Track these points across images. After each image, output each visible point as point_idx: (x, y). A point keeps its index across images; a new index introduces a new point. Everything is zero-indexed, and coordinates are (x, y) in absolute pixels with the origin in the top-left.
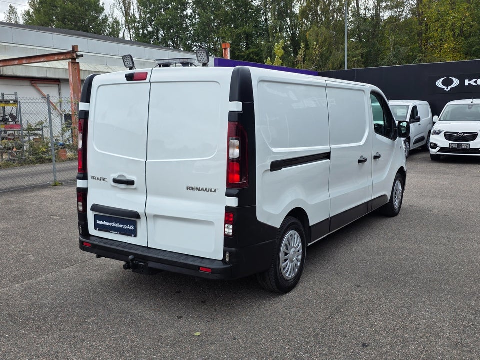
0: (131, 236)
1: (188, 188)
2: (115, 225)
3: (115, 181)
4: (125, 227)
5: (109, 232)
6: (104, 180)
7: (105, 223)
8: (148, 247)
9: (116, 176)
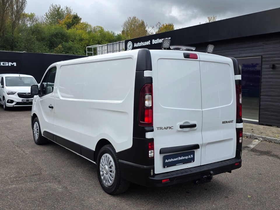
0: (191, 162)
1: (223, 123)
2: (180, 158)
3: (182, 127)
4: (187, 158)
5: (175, 165)
6: (170, 128)
7: (172, 160)
8: (201, 166)
9: (182, 123)
